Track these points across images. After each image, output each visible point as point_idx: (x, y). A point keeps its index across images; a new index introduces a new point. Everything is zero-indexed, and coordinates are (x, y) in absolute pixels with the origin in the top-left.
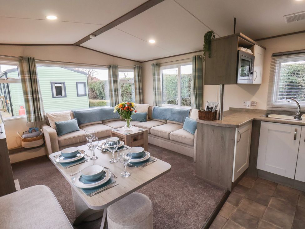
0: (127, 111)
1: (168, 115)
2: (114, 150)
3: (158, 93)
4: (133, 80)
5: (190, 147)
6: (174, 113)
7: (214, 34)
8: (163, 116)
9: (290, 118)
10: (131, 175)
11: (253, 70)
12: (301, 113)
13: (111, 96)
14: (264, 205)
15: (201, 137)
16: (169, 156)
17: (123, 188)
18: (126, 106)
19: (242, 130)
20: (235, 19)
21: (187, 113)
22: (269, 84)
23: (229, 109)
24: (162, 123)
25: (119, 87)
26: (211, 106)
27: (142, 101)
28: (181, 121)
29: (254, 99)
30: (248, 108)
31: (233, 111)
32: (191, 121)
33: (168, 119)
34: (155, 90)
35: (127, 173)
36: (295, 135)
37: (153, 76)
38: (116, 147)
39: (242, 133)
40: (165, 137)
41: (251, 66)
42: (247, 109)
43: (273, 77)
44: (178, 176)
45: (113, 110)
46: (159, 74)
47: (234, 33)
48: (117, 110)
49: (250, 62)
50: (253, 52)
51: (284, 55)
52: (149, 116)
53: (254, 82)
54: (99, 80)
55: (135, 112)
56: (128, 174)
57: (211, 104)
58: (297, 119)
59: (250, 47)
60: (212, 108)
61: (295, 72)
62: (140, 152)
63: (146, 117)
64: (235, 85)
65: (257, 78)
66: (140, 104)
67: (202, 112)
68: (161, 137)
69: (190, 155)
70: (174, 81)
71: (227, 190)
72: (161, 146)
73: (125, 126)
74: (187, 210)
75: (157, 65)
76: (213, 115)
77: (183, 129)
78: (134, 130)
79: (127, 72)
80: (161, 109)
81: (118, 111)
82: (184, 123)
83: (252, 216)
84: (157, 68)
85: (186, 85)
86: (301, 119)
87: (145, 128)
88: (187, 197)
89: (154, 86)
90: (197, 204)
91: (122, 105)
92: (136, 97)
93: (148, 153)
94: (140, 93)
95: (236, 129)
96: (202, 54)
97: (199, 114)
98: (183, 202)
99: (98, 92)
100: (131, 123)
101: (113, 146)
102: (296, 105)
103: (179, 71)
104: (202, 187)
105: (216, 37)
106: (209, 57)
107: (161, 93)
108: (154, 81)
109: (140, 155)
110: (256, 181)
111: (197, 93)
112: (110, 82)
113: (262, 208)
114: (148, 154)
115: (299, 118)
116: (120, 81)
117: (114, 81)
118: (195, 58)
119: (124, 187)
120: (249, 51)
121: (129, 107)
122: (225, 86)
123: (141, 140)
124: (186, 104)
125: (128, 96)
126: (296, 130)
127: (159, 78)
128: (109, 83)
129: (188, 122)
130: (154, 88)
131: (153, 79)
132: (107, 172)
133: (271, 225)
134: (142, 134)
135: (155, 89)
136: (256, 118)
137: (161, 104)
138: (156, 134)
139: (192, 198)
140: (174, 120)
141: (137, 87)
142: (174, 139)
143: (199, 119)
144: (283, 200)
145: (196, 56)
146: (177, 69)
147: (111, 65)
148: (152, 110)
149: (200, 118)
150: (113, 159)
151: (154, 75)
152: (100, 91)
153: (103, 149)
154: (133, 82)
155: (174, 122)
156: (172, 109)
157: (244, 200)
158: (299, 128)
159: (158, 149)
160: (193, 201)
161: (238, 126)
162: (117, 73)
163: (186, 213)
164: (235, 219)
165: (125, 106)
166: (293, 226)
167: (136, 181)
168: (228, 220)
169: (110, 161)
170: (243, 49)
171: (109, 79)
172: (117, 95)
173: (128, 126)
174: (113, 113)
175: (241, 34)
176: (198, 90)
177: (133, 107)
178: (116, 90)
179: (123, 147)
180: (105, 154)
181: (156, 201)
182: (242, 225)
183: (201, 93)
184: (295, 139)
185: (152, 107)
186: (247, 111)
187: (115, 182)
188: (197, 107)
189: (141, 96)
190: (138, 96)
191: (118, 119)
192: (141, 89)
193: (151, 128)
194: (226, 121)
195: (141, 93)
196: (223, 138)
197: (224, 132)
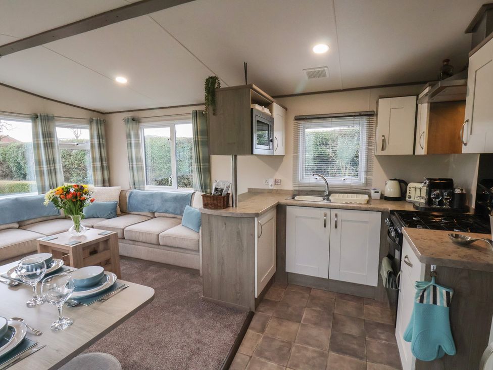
0: (74, 200)
1: (157, 204)
2: (38, 280)
3: (137, 167)
4: (87, 143)
5: (193, 253)
6: (166, 201)
7: (219, 81)
8: (147, 205)
9: (318, 200)
10: (74, 324)
11: (273, 136)
12: (330, 193)
13: (41, 173)
14: (296, 322)
15: (209, 235)
16: (159, 274)
17: (55, 351)
18: (72, 191)
19: (263, 220)
20: (246, 65)
21: (188, 199)
22: (294, 156)
23: (247, 191)
24: (145, 218)
25: (58, 157)
26: (221, 186)
27: (107, 182)
28: (179, 213)
29: (278, 176)
30: (271, 188)
31: (253, 193)
32: (193, 212)
33: (157, 210)
34: (132, 162)
35: (65, 321)
36: (325, 221)
37: (127, 138)
38: (41, 273)
39: (264, 225)
40: (152, 243)
41: (271, 130)
42: (270, 190)
43: (297, 147)
44: (175, 304)
45: (43, 200)
46: (137, 136)
47: (245, 84)
48: (51, 200)
49: (268, 125)
50: (271, 112)
51: (308, 119)
52: (122, 208)
53: (276, 153)
54: (15, 141)
55: (92, 201)
56: (68, 322)
57: (221, 183)
58: (325, 201)
59: (267, 105)
60: (222, 190)
61: (323, 142)
62: (95, 274)
63: (115, 209)
64: (251, 156)
65: (279, 147)
66: (104, 186)
67: (209, 196)
68: (144, 242)
69: (195, 266)
70: (168, 148)
71: (249, 311)
72: (143, 257)
73: (70, 230)
74: (190, 359)
75: (133, 120)
76: (224, 200)
77: (181, 225)
78: (90, 235)
79: (79, 130)
80: (143, 195)
81: (55, 201)
82: (182, 216)
83: (283, 342)
84: (134, 125)
85: (187, 154)
86: (330, 200)
87: (113, 229)
88: (189, 337)
89: (130, 156)
90: (205, 344)
91: (63, 189)
92: (94, 175)
93: (113, 274)
94: (102, 167)
95: (256, 218)
96: (203, 108)
97: (204, 201)
98: (182, 348)
99: (12, 165)
100: (83, 223)
101: (34, 272)
102: (323, 182)
103: (173, 132)
104: (213, 316)
105: (222, 86)
106: (214, 114)
107: (142, 168)
108: (129, 147)
109: (96, 282)
110: (285, 289)
111: (201, 167)
112: (37, 146)
113: (294, 327)
114: (111, 277)
115: (329, 200)
116: (60, 144)
117: (46, 145)
118: (196, 114)
119: (57, 351)
120: (266, 111)
121: (78, 193)
122: (239, 157)
123: (106, 251)
124: (189, 185)
125: (81, 173)
126: (325, 215)
127: (137, 142)
128: (34, 148)
129: (189, 213)
130: (130, 158)
131: (128, 144)
132: (18, 326)
133: (306, 348)
134: (106, 241)
135: (131, 160)
136: (280, 201)
137: (144, 185)
138: (134, 239)
139: (198, 337)
140: (166, 212)
141: (97, 155)
142: (168, 244)
143: (204, 207)
144: (318, 309)
145: (197, 111)
146: (169, 129)
147: (39, 115)
148: (128, 196)
149: (206, 206)
150: (35, 297)
151: (129, 136)
152: (19, 163)
153: (12, 280)
154: (88, 147)
155: (167, 215)
156: (162, 193)
157: (271, 320)
158: (328, 211)
159: (139, 264)
160: (199, 342)
161: (257, 215)
162: (52, 130)
163: (187, 364)
164: (260, 353)
165: (68, 192)
166: (331, 342)
167: (85, 333)
168: (251, 357)
169: (29, 304)
170: (258, 107)
171: (34, 141)
172: (53, 171)
173: (77, 228)
174: (44, 207)
175: (254, 86)
176: (203, 163)
177: (87, 193)
178: (51, 161)
179: (60, 270)
180: (17, 290)
181: (135, 359)
182: (269, 359)
183: (207, 167)
184: (325, 226)
185: (127, 191)
186: (271, 192)
187: (36, 344)
188: (202, 188)
189: (106, 172)
190: (99, 173)
191: (57, 217)
192: (104, 160)
193: (125, 229)
194: (243, 208)
195: (105, 168)
196: (239, 234)
197: (240, 225)
